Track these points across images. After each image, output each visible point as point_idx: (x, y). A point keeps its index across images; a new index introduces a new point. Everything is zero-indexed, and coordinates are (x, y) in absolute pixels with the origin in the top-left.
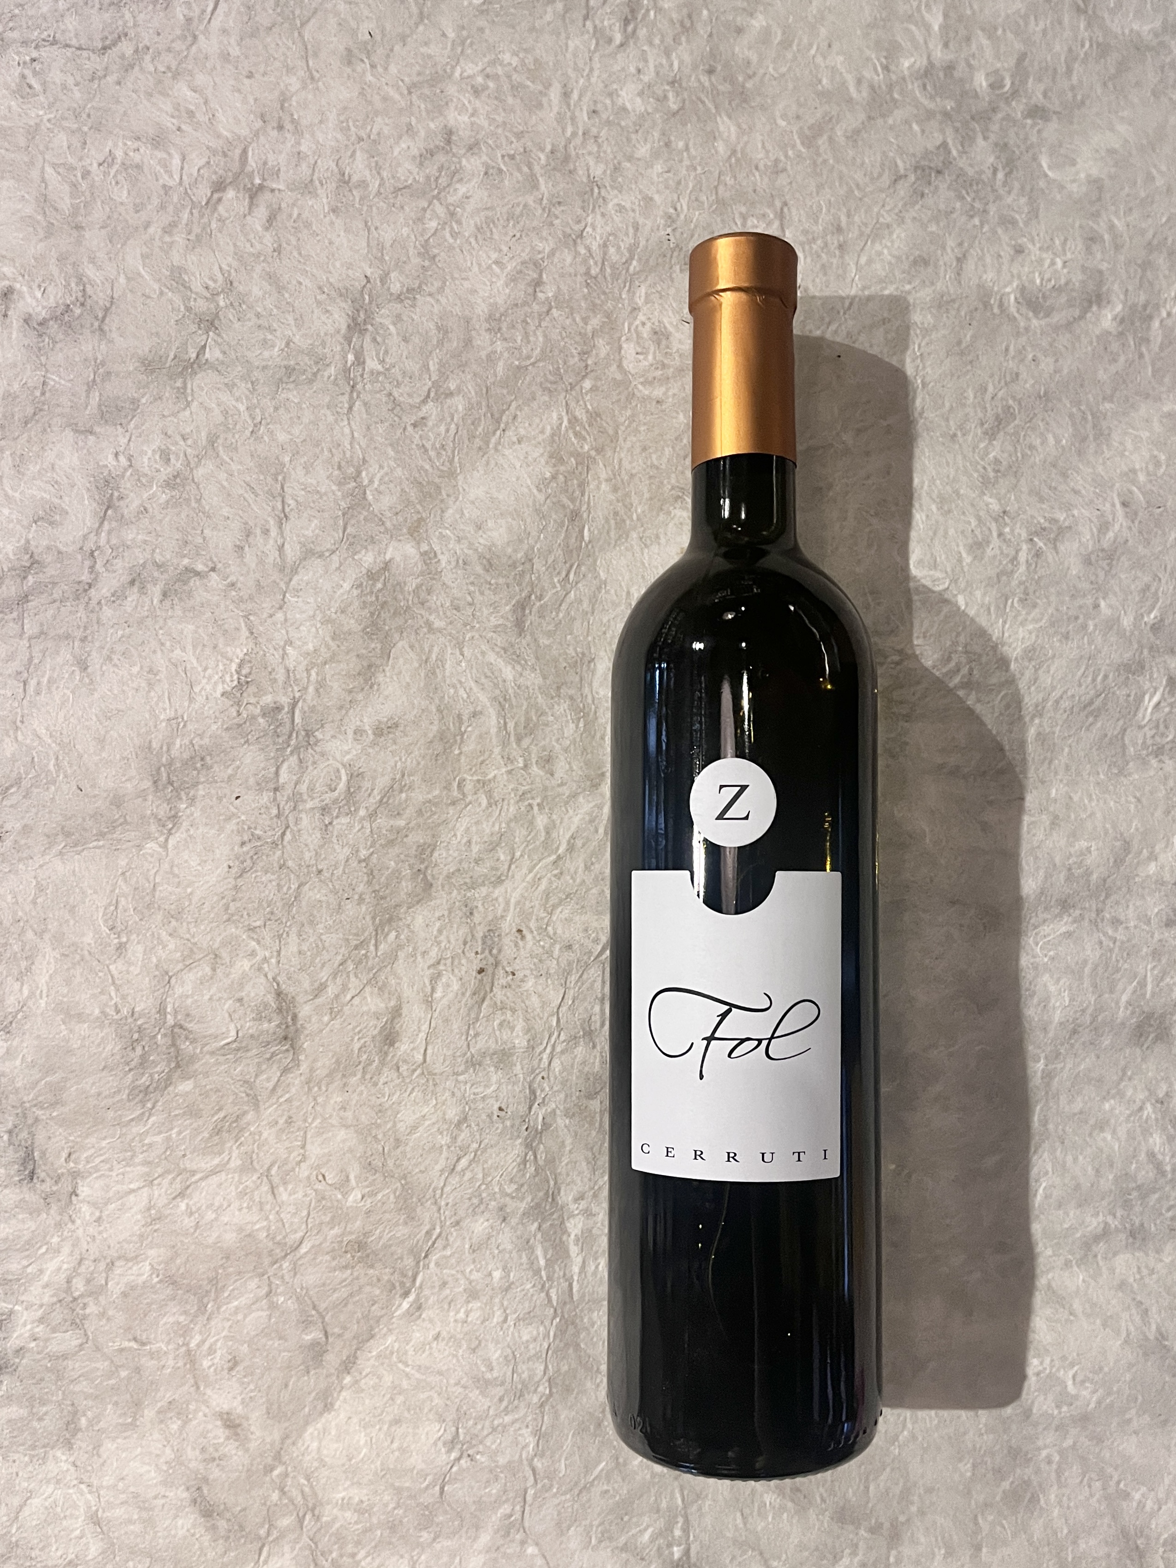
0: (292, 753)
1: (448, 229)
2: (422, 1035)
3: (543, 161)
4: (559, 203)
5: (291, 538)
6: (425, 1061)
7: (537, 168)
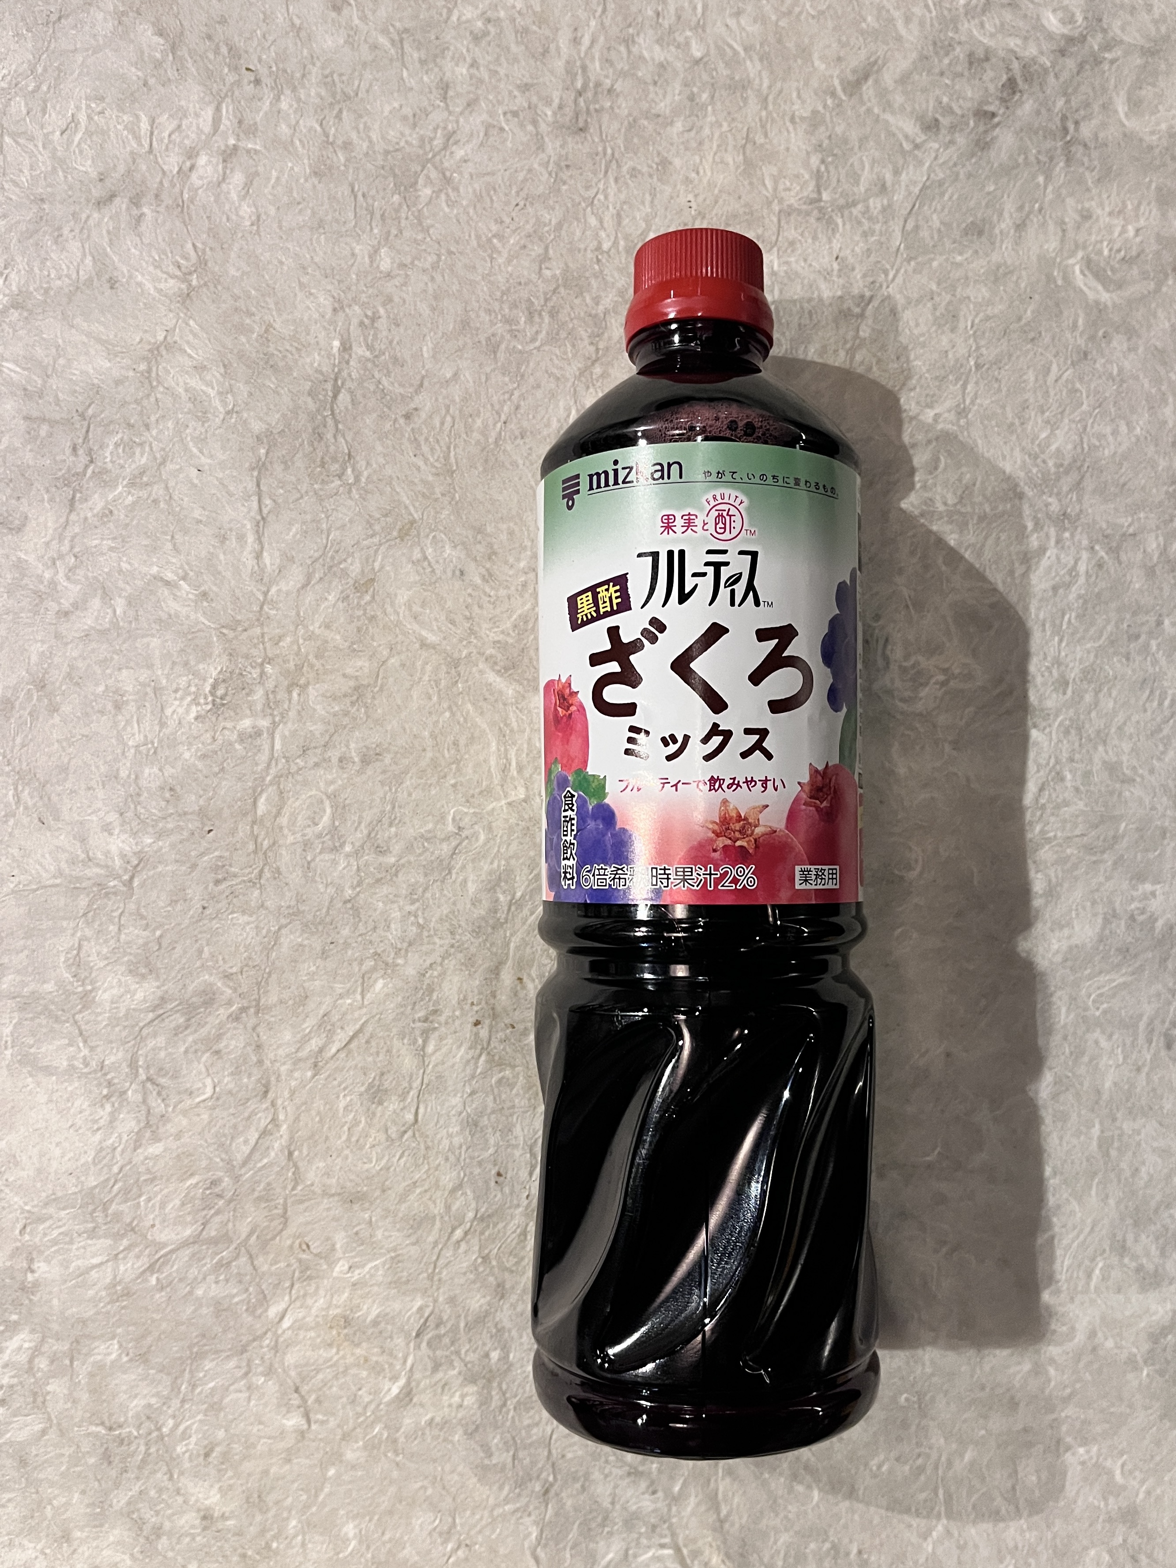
0: (271, 784)
1: (443, 197)
2: (413, 1093)
3: (550, 119)
4: (567, 166)
5: (270, 544)
6: (416, 1120)
7: (543, 127)
